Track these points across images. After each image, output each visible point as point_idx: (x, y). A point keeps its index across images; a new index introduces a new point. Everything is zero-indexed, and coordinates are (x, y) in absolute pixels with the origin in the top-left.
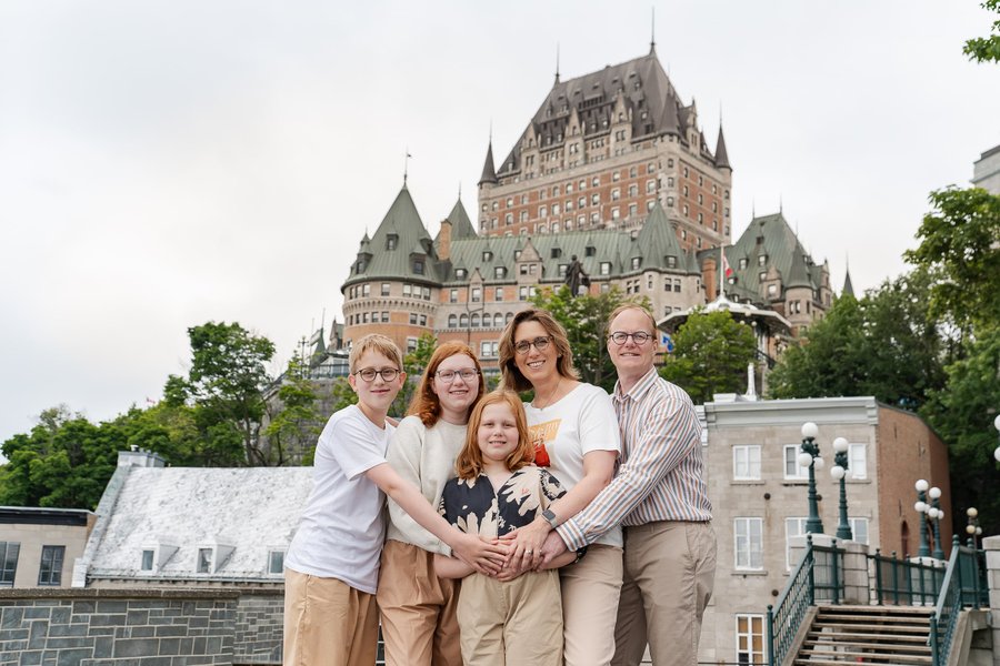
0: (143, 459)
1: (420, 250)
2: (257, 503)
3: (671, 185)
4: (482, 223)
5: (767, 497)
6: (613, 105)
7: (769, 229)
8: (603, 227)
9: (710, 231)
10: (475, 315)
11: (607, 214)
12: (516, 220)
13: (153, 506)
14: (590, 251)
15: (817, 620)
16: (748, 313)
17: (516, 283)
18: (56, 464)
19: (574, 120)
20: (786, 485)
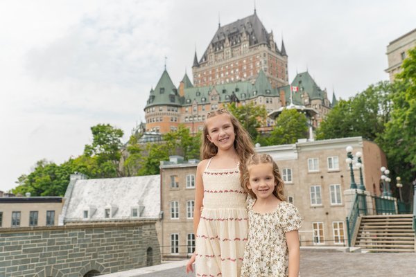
0: (79, 177)
1: (173, 93)
2: (125, 191)
3: (265, 63)
4: (194, 82)
5: (322, 177)
6: (241, 34)
7: (303, 78)
8: (240, 81)
9: (281, 80)
10: (195, 117)
11: (241, 76)
12: (207, 80)
13: (85, 194)
14: (237, 90)
15: (362, 222)
16: (302, 109)
17: (209, 104)
18: (46, 181)
19: (227, 41)
20: (329, 172)
